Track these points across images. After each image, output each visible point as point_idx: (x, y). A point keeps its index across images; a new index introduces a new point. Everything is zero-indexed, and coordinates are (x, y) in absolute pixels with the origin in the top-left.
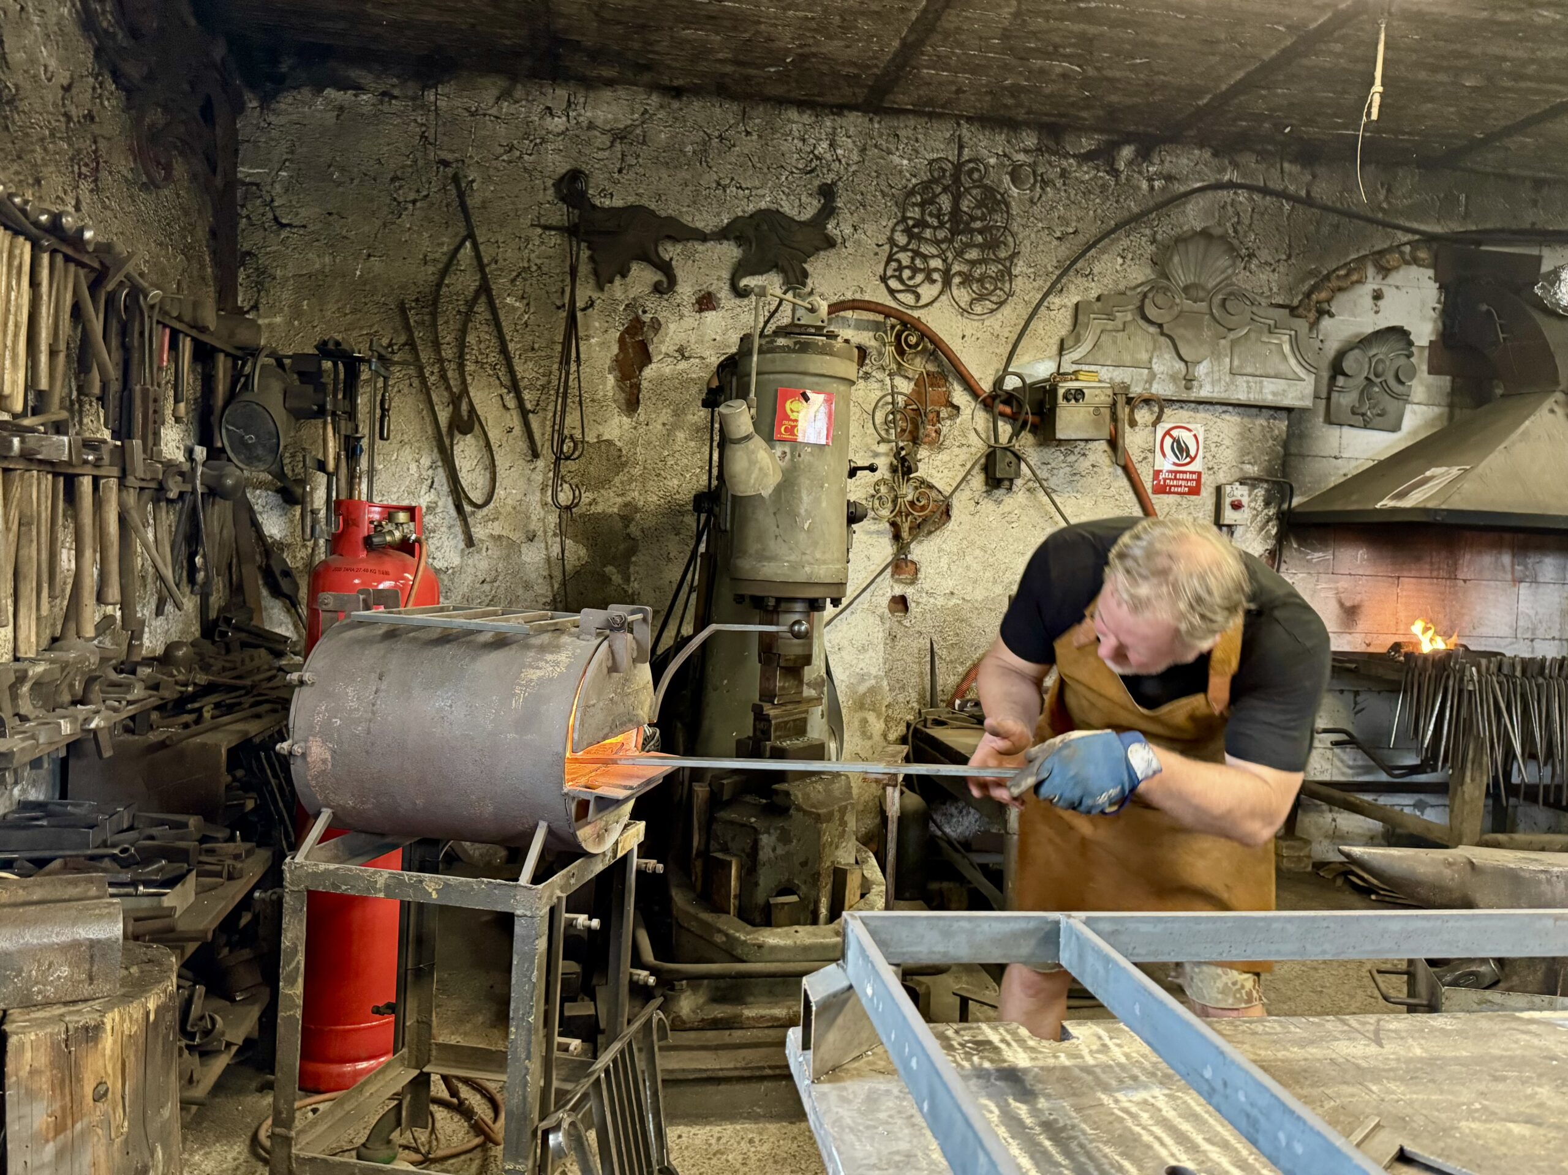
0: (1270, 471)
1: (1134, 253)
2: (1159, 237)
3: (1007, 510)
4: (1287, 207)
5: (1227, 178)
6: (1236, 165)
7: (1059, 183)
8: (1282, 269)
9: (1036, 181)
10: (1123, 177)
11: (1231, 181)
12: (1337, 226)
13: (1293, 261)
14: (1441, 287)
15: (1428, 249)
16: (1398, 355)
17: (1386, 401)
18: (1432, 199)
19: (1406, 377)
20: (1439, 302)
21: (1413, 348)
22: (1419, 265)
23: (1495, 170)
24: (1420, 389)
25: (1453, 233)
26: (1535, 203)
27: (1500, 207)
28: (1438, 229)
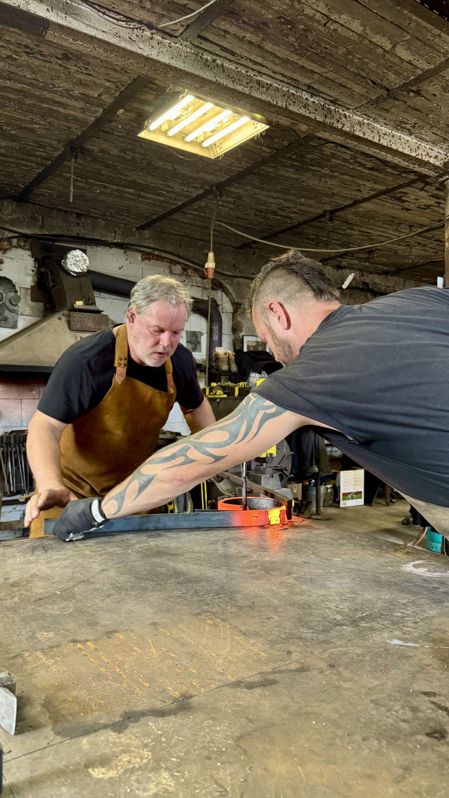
14: (35, 260)
15: (25, 241)
16: (11, 291)
17: (7, 313)
18: (24, 217)
19: (15, 302)
20: (35, 267)
21: (17, 288)
22: (23, 249)
23: (52, 206)
24: (27, 308)
25: (36, 234)
26: (78, 224)
27: (61, 224)
28: (28, 232)
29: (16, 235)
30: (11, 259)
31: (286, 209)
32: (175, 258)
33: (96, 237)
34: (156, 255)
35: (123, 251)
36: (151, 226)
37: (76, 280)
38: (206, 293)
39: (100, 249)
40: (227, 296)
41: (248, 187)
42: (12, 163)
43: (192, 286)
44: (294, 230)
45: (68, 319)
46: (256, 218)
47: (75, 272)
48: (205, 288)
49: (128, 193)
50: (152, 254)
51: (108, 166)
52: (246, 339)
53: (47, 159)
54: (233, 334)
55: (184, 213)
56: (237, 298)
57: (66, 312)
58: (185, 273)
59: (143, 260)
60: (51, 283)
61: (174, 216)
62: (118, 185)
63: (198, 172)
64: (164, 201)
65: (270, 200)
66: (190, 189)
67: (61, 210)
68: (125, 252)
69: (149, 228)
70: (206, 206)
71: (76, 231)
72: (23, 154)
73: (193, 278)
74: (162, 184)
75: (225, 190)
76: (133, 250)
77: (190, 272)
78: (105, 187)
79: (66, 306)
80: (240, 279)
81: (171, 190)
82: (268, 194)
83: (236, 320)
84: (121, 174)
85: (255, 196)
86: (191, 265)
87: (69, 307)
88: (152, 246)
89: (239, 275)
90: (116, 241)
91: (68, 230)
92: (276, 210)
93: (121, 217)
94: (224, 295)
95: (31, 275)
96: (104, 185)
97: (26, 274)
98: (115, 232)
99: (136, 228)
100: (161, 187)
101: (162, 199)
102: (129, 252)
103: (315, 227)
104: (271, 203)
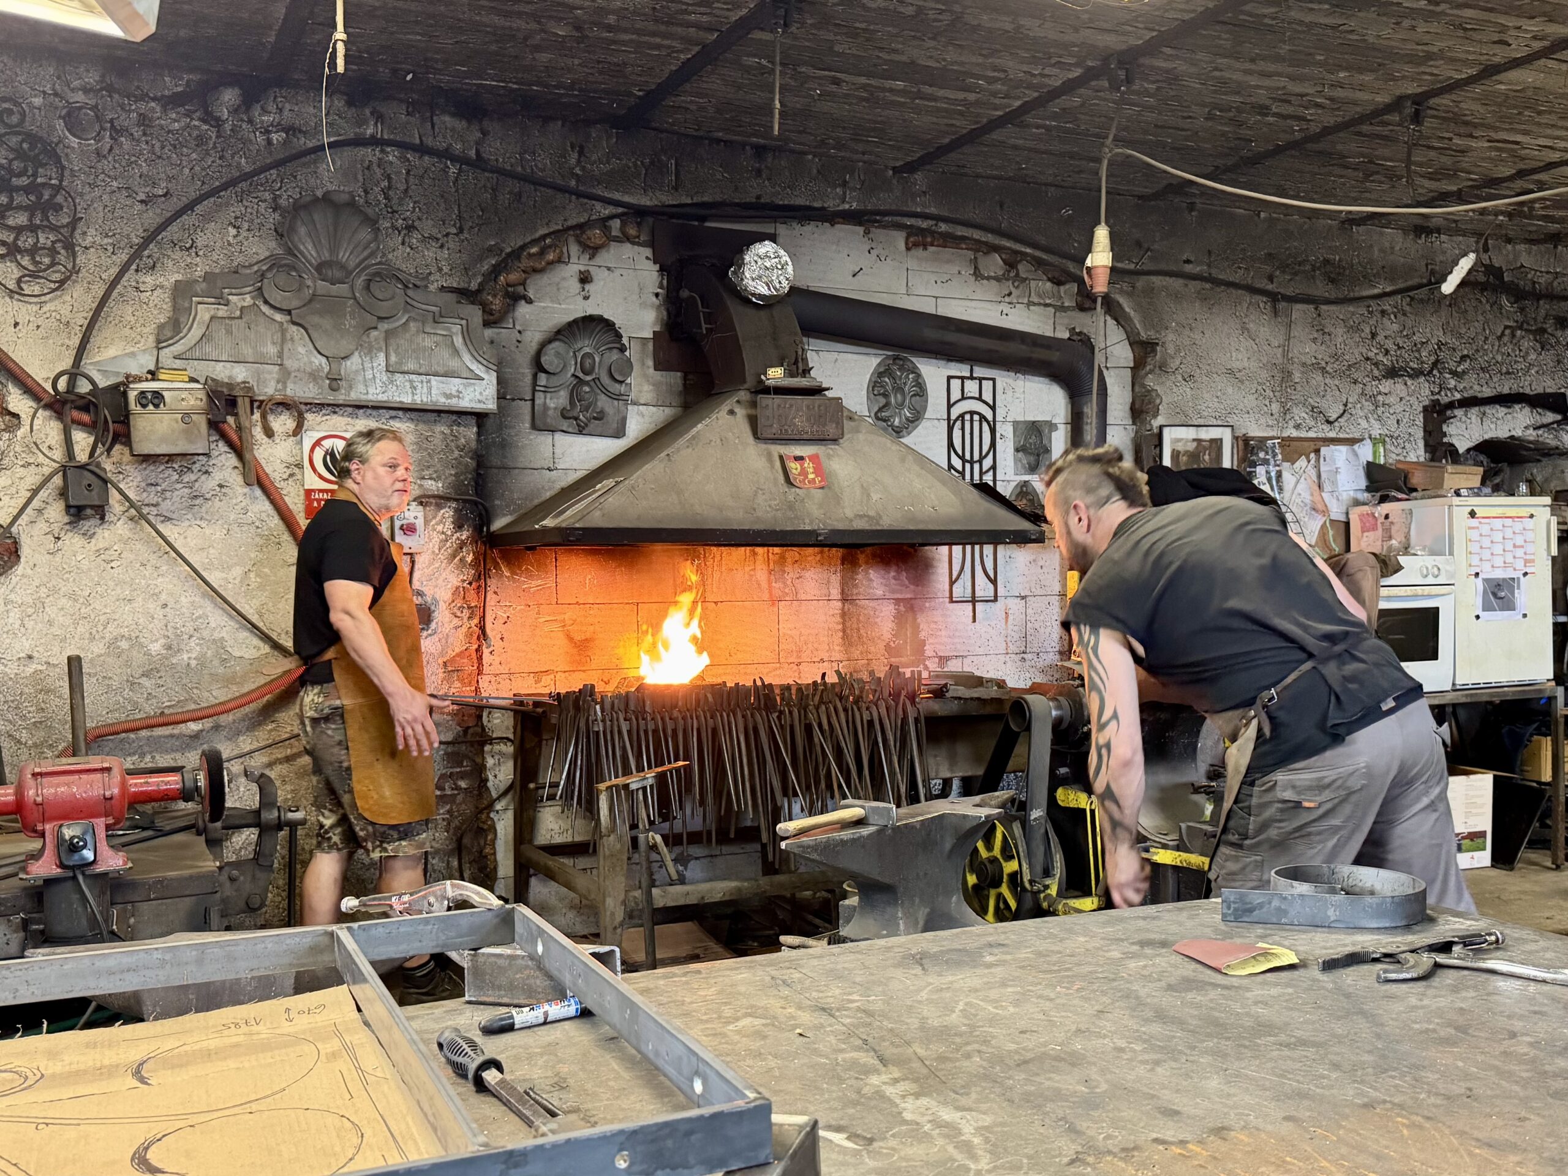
0: (458, 486)
1: (251, 221)
2: (283, 202)
3: (101, 545)
4: (453, 170)
5: (369, 132)
6: (379, 117)
7: (137, 132)
8: (451, 245)
9: (103, 129)
10: (228, 127)
11: (373, 136)
12: (519, 195)
13: (466, 235)
14: (661, 270)
15: (639, 224)
16: (610, 349)
17: (603, 402)
18: (635, 165)
19: (621, 374)
20: (661, 286)
21: (625, 341)
22: (633, 243)
23: (701, 133)
24: (647, 387)
25: (664, 206)
26: (759, 173)
27: (719, 176)
28: (645, 201)
29: (620, 210)
30: (609, 269)
31: (1293, 98)
32: (990, 238)
33: (800, 201)
34: (941, 234)
35: (860, 230)
36: (931, 163)
37: (763, 313)
38: (1064, 319)
39: (809, 228)
40: (1119, 323)
41: (1200, 56)
42: (624, 43)
43: (1030, 304)
44: (1309, 146)
45: (752, 412)
46: (1210, 124)
47: (761, 297)
48: (1062, 309)
49: (891, 90)
50: (932, 233)
51: (853, 34)
52: (1168, 435)
53: (710, 30)
54: (1134, 423)
55: (1023, 125)
56: (1146, 330)
57: (743, 395)
58: (1012, 274)
59: (908, 249)
60: (704, 326)
61: (996, 135)
62: (869, 75)
63: (1076, 30)
64: (977, 103)
65: (1253, 81)
66: (1047, 71)
67: (719, 141)
68: (867, 232)
69: (928, 167)
70: (1082, 105)
71: (754, 190)
72: (656, 21)
73: (1033, 284)
74: (978, 65)
75: (1139, 66)
76: (885, 227)
77: (1023, 268)
78: (837, 82)
79: (744, 382)
80: (1154, 278)
81: (1002, 75)
82: (1253, 67)
83: (1143, 386)
84: (881, 49)
85: (1217, 74)
86: (1028, 250)
87: (750, 382)
88: (933, 210)
89: (1149, 266)
90: (847, 206)
91: (736, 188)
92: (1268, 102)
93: (860, 147)
94: (1111, 322)
95: (652, 306)
96: (834, 77)
97: (643, 305)
98: (844, 184)
99: (894, 169)
100: (976, 70)
101: (972, 97)
102: (877, 233)
103: (1365, 136)
104: (1258, 87)
